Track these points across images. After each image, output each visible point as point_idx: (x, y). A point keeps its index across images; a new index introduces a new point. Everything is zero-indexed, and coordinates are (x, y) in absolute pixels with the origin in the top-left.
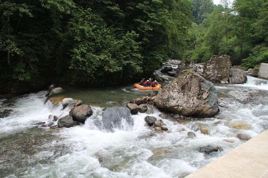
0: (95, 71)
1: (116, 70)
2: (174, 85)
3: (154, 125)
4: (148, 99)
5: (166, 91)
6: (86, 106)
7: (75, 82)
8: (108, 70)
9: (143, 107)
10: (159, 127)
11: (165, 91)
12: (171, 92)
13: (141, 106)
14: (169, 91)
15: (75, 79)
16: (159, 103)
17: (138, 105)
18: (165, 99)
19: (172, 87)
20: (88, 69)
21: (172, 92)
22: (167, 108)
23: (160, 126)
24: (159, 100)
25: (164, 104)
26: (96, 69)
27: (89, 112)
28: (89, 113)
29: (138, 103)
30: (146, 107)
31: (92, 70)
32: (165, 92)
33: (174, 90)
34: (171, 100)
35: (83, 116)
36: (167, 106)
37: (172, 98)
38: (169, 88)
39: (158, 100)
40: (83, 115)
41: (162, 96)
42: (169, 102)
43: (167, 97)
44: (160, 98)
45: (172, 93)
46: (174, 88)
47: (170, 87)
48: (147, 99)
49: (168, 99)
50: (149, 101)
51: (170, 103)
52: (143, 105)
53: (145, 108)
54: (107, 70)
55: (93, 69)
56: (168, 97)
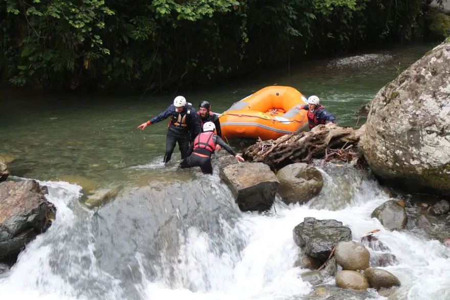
0: (107, 19)
1: (211, 11)
2: (440, 61)
3: (330, 263)
4: (334, 139)
5: (403, 93)
6: (21, 187)
7: (32, 72)
8: (174, 13)
9: (298, 176)
10: (355, 270)
11: (395, 96)
12: (427, 98)
13: (290, 173)
14: (417, 94)
15: (31, 59)
16: (374, 155)
17: (276, 167)
18: (399, 136)
19: (434, 73)
20: (74, 14)
21: (434, 96)
22: (416, 174)
23: (359, 265)
24: (374, 138)
25: (396, 158)
26: (110, 12)
27: (33, 212)
28: (31, 219)
29: (278, 156)
30: (317, 175)
31: (93, 14)
32: (396, 102)
33: (442, 89)
34: (427, 138)
35: (5, 234)
36: (412, 168)
37: (434, 128)
38: (418, 81)
39: (372, 143)
40: (6, 229)
41: (384, 119)
42: (418, 145)
43: (405, 125)
44: (379, 132)
45: (430, 103)
46: (444, 75)
47: (423, 73)
48: (329, 137)
49: (411, 131)
50: (340, 145)
51: (423, 151)
52: (299, 166)
53: (312, 182)
54: (163, 11)
55: (98, 11)
56: (414, 124)
